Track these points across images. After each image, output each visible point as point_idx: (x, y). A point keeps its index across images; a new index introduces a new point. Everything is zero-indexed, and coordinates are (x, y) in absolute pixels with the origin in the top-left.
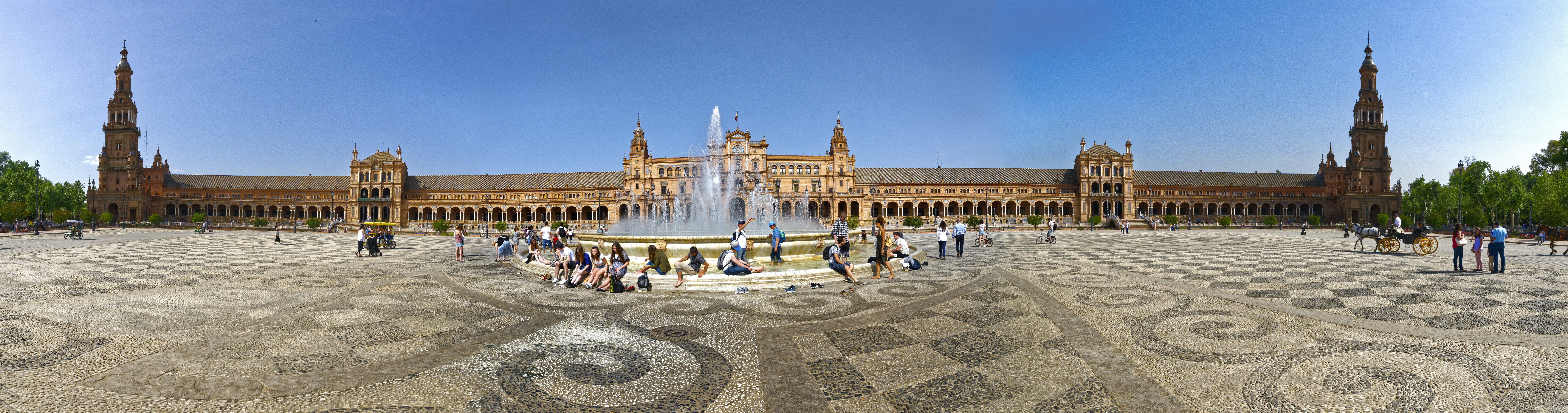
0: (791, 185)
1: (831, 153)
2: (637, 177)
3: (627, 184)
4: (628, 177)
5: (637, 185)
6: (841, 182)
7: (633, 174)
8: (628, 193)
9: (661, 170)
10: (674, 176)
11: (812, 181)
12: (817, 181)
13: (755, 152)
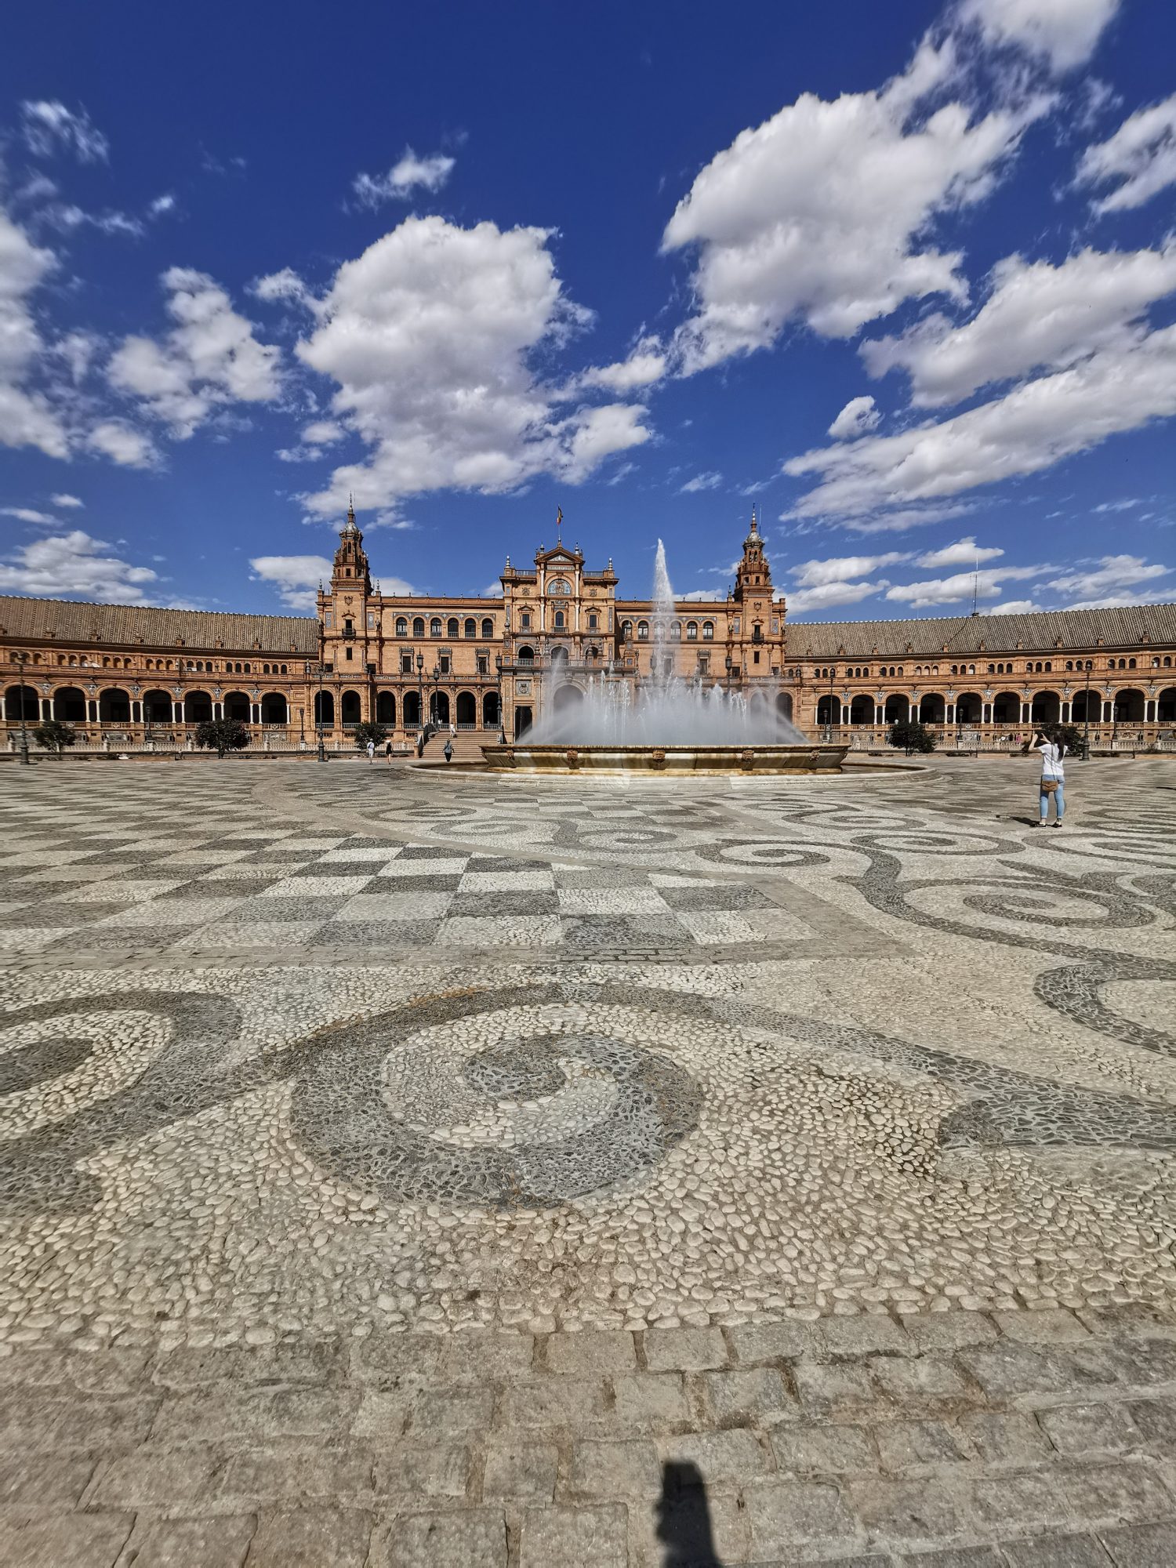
1: (738, 596)
2: (349, 634)
3: (328, 647)
4: (326, 634)
5: (349, 652)
6: (757, 654)
7: (342, 624)
8: (330, 668)
9: (401, 621)
10: (428, 635)
11: (699, 654)
12: (709, 654)
13: (593, 595)
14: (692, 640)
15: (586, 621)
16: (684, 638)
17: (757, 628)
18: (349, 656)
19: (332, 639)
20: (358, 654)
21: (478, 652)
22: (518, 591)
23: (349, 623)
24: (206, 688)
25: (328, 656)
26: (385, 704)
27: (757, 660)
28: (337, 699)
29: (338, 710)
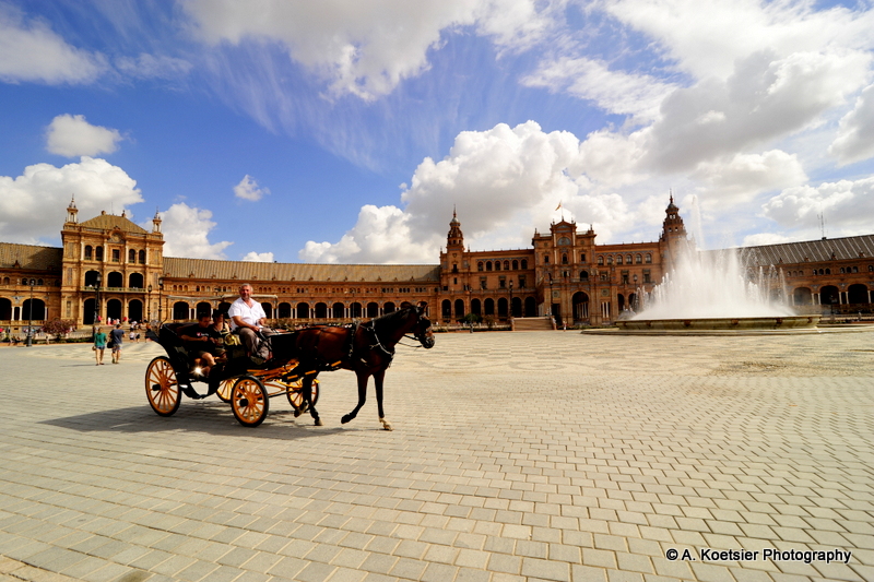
0: (620, 276)
1: (665, 238)
2: (455, 271)
3: (445, 279)
4: (444, 271)
5: (455, 280)
7: (451, 267)
8: (446, 288)
9: (480, 264)
10: (493, 269)
11: (643, 271)
12: (649, 271)
13: (582, 244)
14: (639, 263)
15: (579, 258)
16: (634, 263)
18: (456, 283)
19: (447, 274)
20: (459, 281)
21: (519, 276)
22: (542, 244)
23: (455, 266)
24: (392, 301)
25: (444, 283)
26: (475, 304)
28: (453, 304)
29: (453, 309)
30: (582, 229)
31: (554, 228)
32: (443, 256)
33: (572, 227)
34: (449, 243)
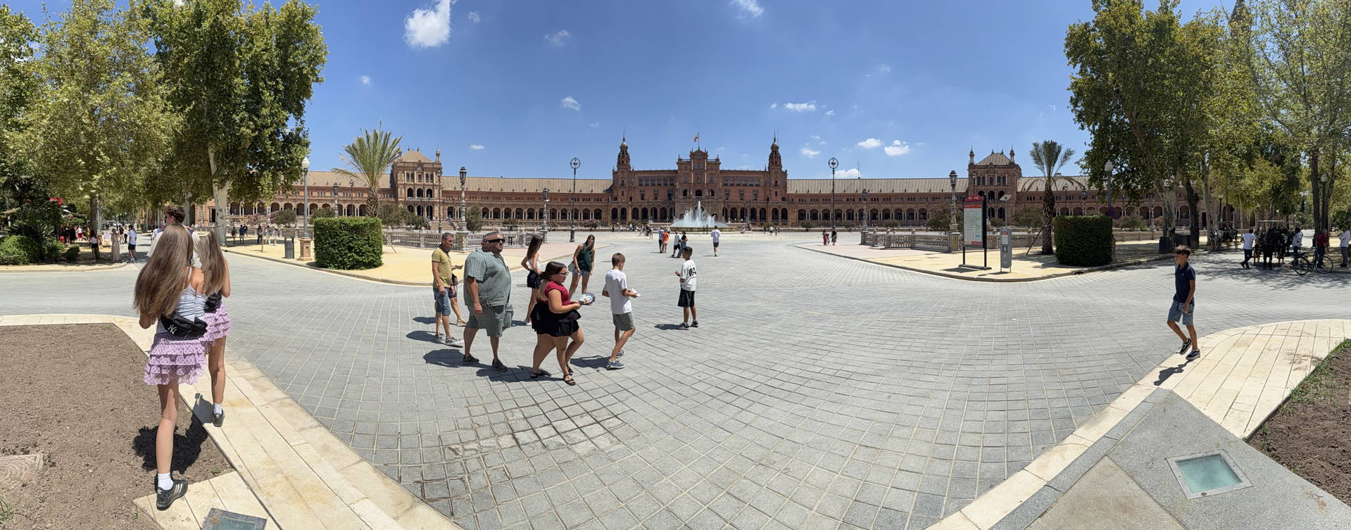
0: (738, 194)
2: (623, 185)
3: (616, 193)
4: (615, 185)
5: (623, 192)
6: (776, 192)
7: (620, 182)
8: (615, 200)
9: (640, 180)
10: (650, 184)
13: (712, 169)
14: (751, 185)
15: (709, 178)
16: (748, 184)
17: (776, 182)
18: (623, 195)
19: (617, 187)
20: (625, 194)
21: (668, 190)
22: (683, 167)
23: (623, 181)
26: (635, 211)
27: (776, 195)
28: (619, 211)
29: (619, 215)
30: (711, 157)
31: (692, 155)
32: (615, 173)
33: (705, 155)
34: (619, 163)
